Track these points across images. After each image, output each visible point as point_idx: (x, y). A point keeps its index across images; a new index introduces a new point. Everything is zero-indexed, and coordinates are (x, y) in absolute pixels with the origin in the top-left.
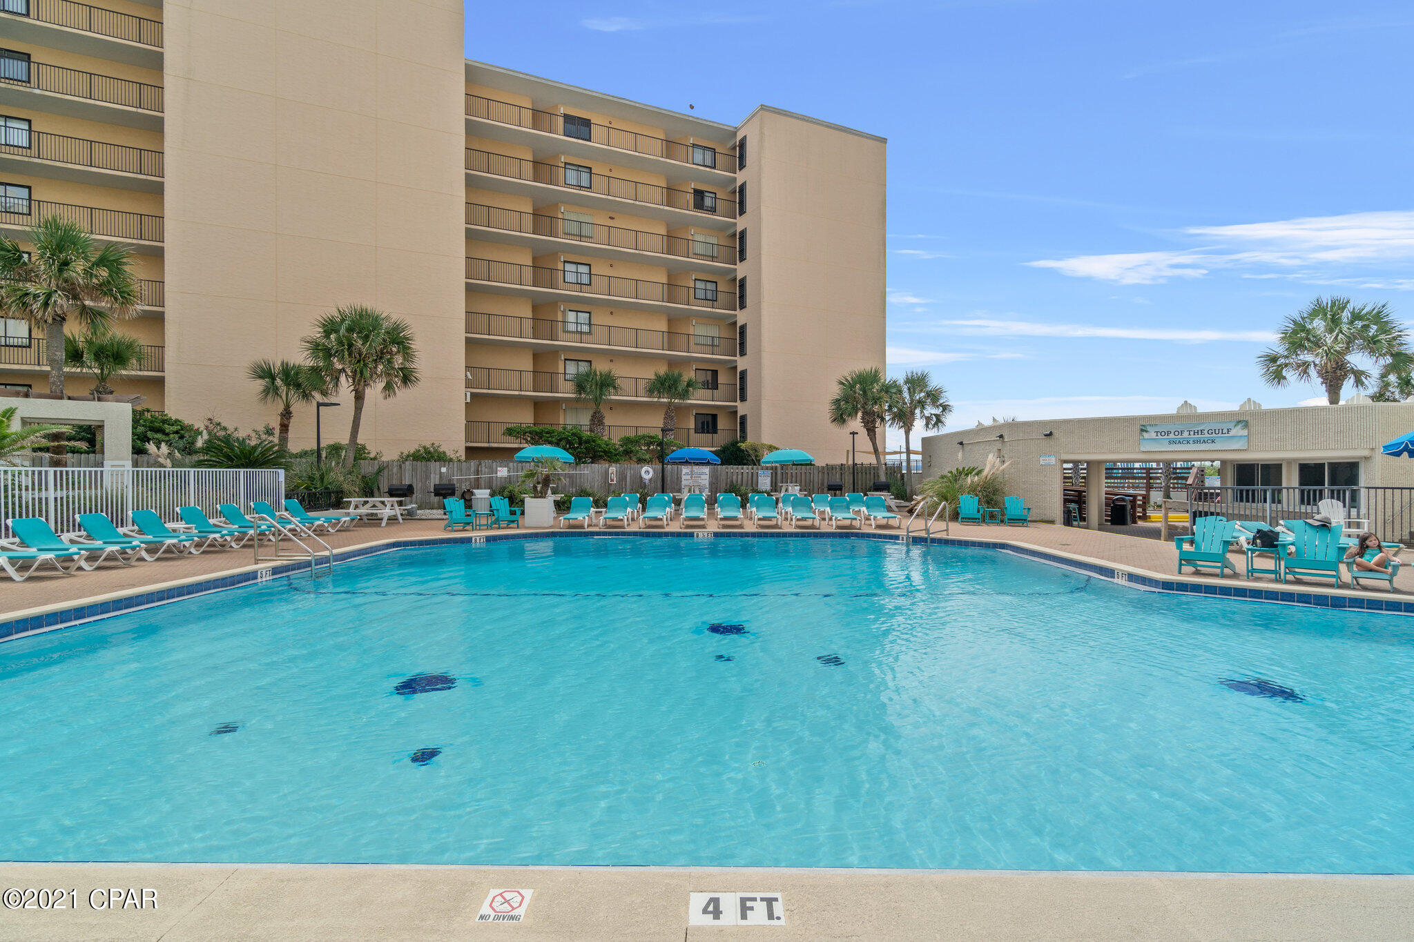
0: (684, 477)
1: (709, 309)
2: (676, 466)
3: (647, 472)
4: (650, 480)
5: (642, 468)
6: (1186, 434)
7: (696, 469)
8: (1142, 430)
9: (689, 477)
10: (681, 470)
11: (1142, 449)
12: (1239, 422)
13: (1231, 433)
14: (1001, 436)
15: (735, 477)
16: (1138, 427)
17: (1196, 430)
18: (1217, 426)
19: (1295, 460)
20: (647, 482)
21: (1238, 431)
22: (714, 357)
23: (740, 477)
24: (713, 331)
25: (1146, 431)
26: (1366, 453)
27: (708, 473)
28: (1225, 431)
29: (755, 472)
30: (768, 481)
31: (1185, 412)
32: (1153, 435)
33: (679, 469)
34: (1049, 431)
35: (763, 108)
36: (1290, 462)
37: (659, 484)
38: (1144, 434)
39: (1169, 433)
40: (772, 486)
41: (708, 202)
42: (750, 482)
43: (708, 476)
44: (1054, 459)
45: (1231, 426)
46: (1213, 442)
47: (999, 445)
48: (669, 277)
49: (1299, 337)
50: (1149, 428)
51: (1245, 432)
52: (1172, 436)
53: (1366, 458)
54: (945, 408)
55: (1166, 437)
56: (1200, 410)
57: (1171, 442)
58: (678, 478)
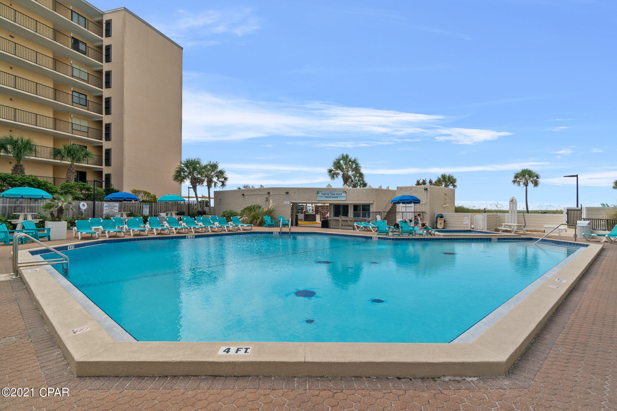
0: (105, 208)
1: (86, 111)
2: (100, 202)
3: (84, 205)
4: (85, 210)
5: (80, 203)
6: (330, 195)
7: (112, 204)
8: (318, 193)
9: (107, 208)
10: (103, 204)
11: (318, 199)
12: (344, 192)
13: (342, 195)
14: (269, 193)
15: (131, 209)
16: (316, 192)
17: (333, 193)
18: (339, 193)
19: (352, 204)
20: (83, 211)
21: (344, 194)
22: (89, 139)
23: (134, 208)
24: (85, 123)
25: (319, 193)
26: (372, 202)
27: (118, 206)
28: (340, 194)
29: (142, 205)
30: (148, 210)
31: (329, 187)
32: (321, 195)
33: (102, 203)
34: (287, 192)
35: (125, 9)
36: (351, 204)
37: (91, 212)
38: (318, 194)
39: (325, 194)
40: (149, 213)
41: (82, 47)
42: (139, 211)
43: (118, 207)
44: (289, 202)
45: (342, 193)
46: (337, 198)
47: (267, 196)
48: (54, 85)
49: (337, 165)
50: (319, 192)
51: (345, 195)
52: (326, 195)
53: (372, 204)
54: (226, 179)
55: (324, 195)
56: (333, 187)
57: (326, 197)
58: (101, 209)
